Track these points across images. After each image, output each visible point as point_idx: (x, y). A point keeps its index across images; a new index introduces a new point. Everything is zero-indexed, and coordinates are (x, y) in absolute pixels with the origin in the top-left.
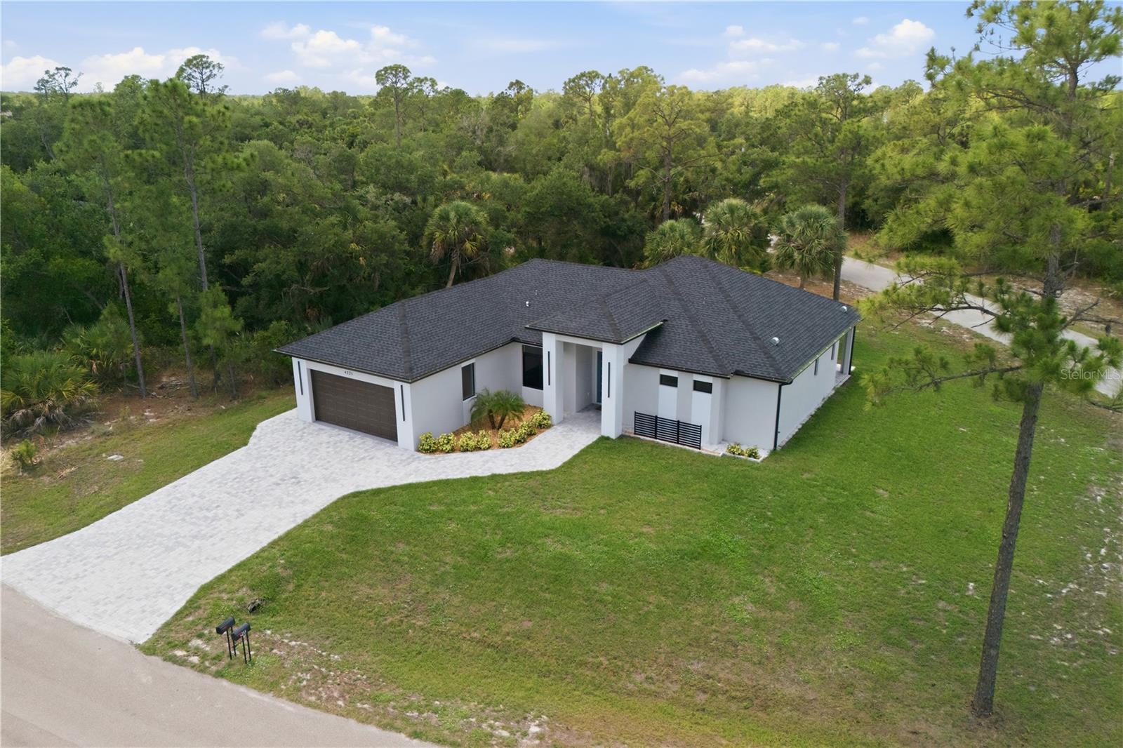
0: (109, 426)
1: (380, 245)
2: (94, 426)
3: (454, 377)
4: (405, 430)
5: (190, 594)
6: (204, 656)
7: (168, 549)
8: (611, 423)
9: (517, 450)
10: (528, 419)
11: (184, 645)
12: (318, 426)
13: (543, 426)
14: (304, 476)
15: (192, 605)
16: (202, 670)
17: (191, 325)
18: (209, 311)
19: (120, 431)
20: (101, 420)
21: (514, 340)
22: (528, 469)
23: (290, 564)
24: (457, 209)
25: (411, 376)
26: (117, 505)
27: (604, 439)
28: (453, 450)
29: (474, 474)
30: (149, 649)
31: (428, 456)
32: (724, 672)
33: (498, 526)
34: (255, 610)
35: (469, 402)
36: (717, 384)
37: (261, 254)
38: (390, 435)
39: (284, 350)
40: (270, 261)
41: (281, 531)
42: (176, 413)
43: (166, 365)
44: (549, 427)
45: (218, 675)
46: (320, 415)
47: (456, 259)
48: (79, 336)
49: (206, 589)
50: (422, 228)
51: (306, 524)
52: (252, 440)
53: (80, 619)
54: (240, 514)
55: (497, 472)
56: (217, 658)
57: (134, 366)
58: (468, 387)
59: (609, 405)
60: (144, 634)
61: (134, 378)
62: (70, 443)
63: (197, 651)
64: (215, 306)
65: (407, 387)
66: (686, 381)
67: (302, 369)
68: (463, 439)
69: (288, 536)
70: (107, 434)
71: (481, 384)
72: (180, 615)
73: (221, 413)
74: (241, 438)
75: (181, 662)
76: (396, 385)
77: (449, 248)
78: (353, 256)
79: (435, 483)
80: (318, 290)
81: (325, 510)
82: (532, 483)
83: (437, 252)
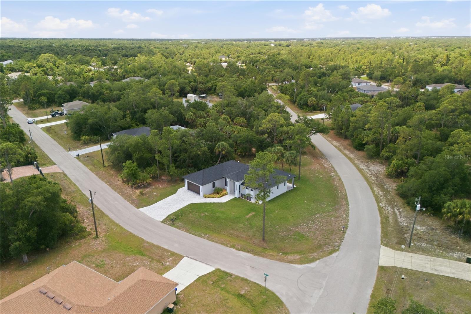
0: (154, 187)
1: (204, 153)
2: (151, 187)
3: (211, 184)
4: (201, 193)
5: (167, 216)
6: (169, 224)
7: (164, 209)
8: (237, 195)
9: (220, 198)
10: (224, 192)
11: (166, 222)
12: (188, 191)
13: (226, 194)
14: (185, 200)
15: (167, 217)
16: (168, 225)
17: (168, 169)
18: (171, 168)
19: (156, 188)
20: (152, 186)
21: (223, 177)
22: (220, 202)
23: (181, 213)
24: (222, 144)
25: (202, 185)
26: (156, 202)
27: (236, 198)
28: (209, 197)
29: (211, 202)
30: (162, 222)
31: (205, 198)
32: (235, 233)
33: (211, 211)
34: (175, 219)
35: (213, 189)
36: (254, 190)
37: (181, 154)
38: (199, 194)
39: (183, 177)
40: (183, 156)
41: (180, 208)
42: (165, 185)
43: (163, 174)
44: (227, 194)
45: (170, 226)
46: (189, 189)
47: (221, 154)
48: (148, 169)
49: (169, 216)
50: (214, 148)
51: (184, 208)
52: (177, 192)
53: (153, 217)
54: (174, 205)
55: (215, 202)
56: (170, 224)
57: (158, 175)
58: (214, 186)
59: (237, 192)
60: (161, 220)
61: (157, 177)
62: (148, 190)
63: (168, 223)
64: (172, 167)
65: (202, 186)
66: (250, 189)
67: (186, 181)
68: (211, 196)
69: (181, 209)
70: (153, 189)
71: (216, 185)
72: (166, 218)
73: (172, 186)
74: (175, 192)
75: (166, 224)
76: (200, 186)
77: (220, 152)
78: (199, 155)
79: (204, 203)
80: (192, 161)
81: (187, 206)
82: (220, 204)
83: (217, 153)
